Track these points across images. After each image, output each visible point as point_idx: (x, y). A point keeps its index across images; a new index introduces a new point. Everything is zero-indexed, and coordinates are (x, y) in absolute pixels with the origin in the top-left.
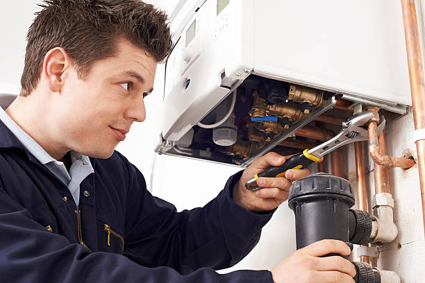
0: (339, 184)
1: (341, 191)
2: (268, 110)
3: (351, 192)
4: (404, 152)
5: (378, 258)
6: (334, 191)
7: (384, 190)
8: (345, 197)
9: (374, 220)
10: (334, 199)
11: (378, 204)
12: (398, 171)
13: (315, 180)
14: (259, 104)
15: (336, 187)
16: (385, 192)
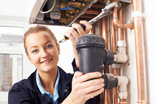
0: (96, 39)
1: (98, 43)
2: (68, 4)
3: (103, 42)
4: (131, 21)
5: (121, 68)
6: (94, 43)
7: (122, 39)
8: (99, 46)
9: (116, 54)
10: (94, 47)
11: (118, 46)
12: (129, 30)
13: (85, 38)
14: (63, 2)
15: (95, 41)
16: (122, 40)
